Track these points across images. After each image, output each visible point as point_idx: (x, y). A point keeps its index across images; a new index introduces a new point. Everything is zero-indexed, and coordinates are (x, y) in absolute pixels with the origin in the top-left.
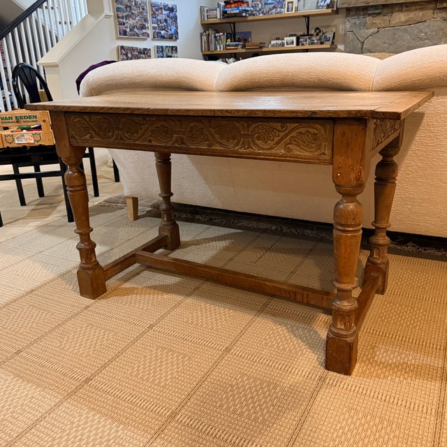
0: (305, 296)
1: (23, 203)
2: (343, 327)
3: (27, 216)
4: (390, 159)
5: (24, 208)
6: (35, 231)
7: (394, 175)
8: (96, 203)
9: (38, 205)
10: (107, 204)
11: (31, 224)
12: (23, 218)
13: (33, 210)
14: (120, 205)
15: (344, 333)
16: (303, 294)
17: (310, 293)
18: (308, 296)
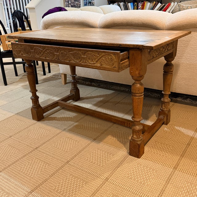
0: (128, 124)
1: (17, 75)
2: (136, 137)
3: (18, 81)
4: (170, 63)
5: (17, 77)
6: (21, 88)
7: (171, 70)
8: (49, 76)
9: (23, 76)
10: (54, 77)
11: (19, 85)
12: (16, 82)
13: (21, 78)
14: (59, 77)
15: (137, 140)
16: (127, 123)
17: (130, 123)
18: (129, 124)
